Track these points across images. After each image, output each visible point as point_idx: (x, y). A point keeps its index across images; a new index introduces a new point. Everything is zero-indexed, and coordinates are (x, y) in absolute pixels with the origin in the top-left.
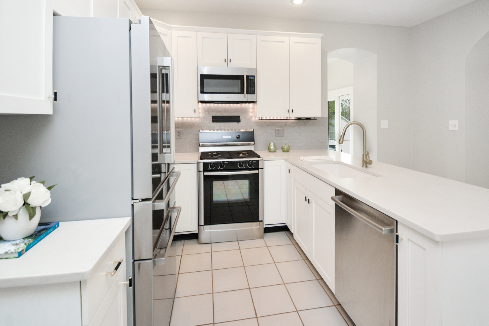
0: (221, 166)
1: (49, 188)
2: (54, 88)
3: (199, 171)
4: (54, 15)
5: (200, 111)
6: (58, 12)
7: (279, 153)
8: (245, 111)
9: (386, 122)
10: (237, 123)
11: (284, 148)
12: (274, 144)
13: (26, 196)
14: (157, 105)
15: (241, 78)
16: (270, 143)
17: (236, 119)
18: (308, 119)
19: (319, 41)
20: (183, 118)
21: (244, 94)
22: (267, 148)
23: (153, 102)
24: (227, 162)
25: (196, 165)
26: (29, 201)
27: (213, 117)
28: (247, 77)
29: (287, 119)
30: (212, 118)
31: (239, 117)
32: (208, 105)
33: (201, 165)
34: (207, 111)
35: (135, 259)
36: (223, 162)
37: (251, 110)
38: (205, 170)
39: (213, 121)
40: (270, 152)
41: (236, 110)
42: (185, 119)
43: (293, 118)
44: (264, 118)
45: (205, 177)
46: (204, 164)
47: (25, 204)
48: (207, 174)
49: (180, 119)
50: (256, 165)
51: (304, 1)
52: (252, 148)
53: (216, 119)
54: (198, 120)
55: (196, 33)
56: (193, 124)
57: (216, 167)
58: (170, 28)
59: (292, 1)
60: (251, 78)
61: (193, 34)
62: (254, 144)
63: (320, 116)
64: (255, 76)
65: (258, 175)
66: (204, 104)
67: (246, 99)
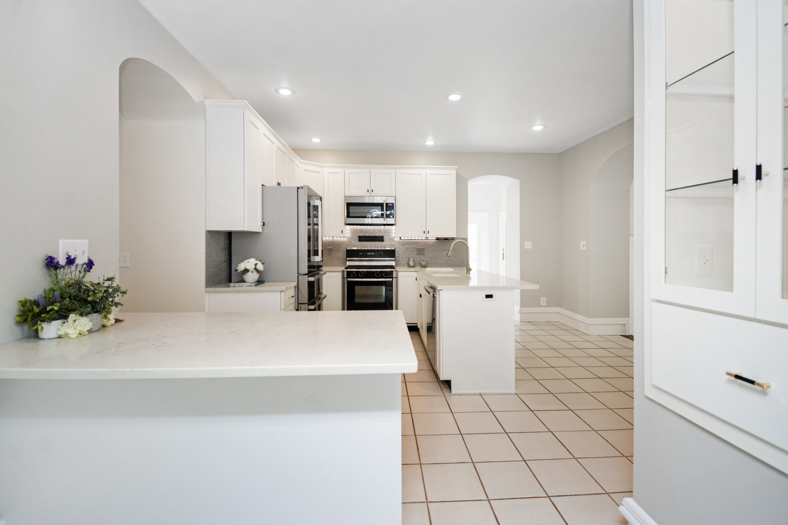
0: (361, 275)
1: (263, 264)
2: (263, 220)
3: (343, 278)
4: (263, 185)
5: (348, 232)
6: (264, 184)
7: (418, 268)
8: (389, 232)
9: (530, 243)
10: (380, 242)
11: (422, 264)
12: (413, 260)
13: (256, 265)
14: (311, 227)
15: (380, 205)
16: (409, 260)
17: (380, 239)
18: (446, 239)
19: (454, 172)
20: (333, 237)
21: (383, 218)
22: (407, 264)
23: (309, 224)
24: (366, 271)
25: (341, 273)
27: (359, 237)
28: (387, 204)
29: (427, 239)
31: (382, 237)
32: (355, 227)
33: (346, 273)
34: (354, 232)
35: (300, 302)
36: (363, 271)
37: (394, 232)
38: (348, 277)
39: (359, 241)
40: (409, 267)
41: (380, 231)
42: (335, 238)
43: (434, 238)
45: (348, 282)
46: (347, 272)
47: (255, 268)
48: (348, 279)
49: (331, 238)
50: (389, 275)
51: (435, 142)
52: (393, 263)
53: (362, 239)
54: (346, 239)
55: (343, 169)
56: (342, 243)
57: (357, 275)
58: (323, 167)
59: (424, 142)
60: (389, 205)
61: (341, 170)
62: (395, 260)
63: (455, 236)
64: (393, 204)
65: (392, 282)
66: (352, 226)
67: (385, 222)
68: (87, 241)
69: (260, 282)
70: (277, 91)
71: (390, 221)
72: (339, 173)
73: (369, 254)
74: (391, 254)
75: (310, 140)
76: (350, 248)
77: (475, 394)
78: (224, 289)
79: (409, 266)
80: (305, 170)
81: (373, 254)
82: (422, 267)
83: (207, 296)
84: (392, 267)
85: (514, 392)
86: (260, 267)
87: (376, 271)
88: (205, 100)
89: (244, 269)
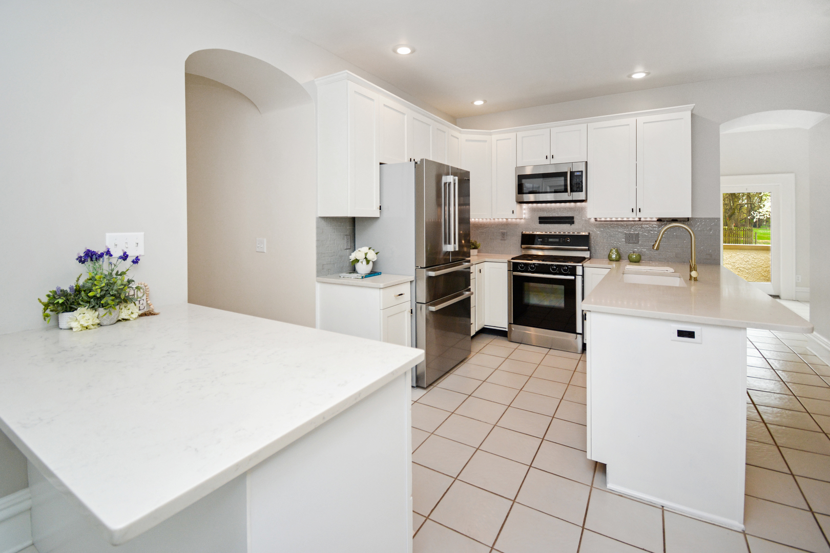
0: (532, 268)
2: (380, 204)
3: (509, 271)
4: (381, 164)
5: (526, 211)
6: (383, 162)
8: (579, 211)
10: (569, 225)
11: (631, 257)
12: (617, 251)
15: (564, 174)
16: (612, 251)
17: (570, 220)
18: (675, 220)
19: (687, 114)
20: (507, 219)
21: (568, 192)
22: (607, 256)
24: (538, 264)
25: (506, 264)
26: (367, 257)
28: (572, 173)
29: (639, 221)
30: (539, 219)
31: (572, 218)
32: (535, 205)
33: (513, 264)
34: (533, 211)
35: (417, 301)
38: (515, 271)
39: (540, 223)
40: (609, 261)
41: (571, 209)
42: (509, 220)
43: (653, 219)
44: (603, 219)
45: (515, 277)
47: (366, 258)
48: (515, 273)
49: (505, 220)
50: (573, 271)
51: (648, 74)
52: (586, 254)
53: (543, 220)
54: (523, 221)
55: (515, 133)
56: (516, 225)
57: (526, 268)
58: (490, 134)
59: (630, 76)
60: (576, 174)
61: (512, 135)
62: (588, 250)
63: (690, 216)
64: (582, 172)
65: (574, 281)
66: (530, 205)
67: (570, 198)
68: (143, 233)
69: (373, 273)
70: (395, 51)
71: (580, 196)
72: (510, 139)
73: (550, 240)
74: (583, 241)
75: (472, 103)
76: (528, 233)
77: (652, 505)
78: (333, 279)
79: (610, 259)
80: (467, 140)
81: (557, 240)
82: (631, 261)
83: (318, 286)
84: (581, 260)
85: (741, 527)
86: (372, 256)
87: (552, 265)
88: (315, 80)
89: (355, 259)
